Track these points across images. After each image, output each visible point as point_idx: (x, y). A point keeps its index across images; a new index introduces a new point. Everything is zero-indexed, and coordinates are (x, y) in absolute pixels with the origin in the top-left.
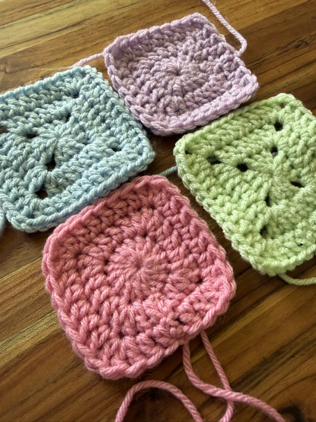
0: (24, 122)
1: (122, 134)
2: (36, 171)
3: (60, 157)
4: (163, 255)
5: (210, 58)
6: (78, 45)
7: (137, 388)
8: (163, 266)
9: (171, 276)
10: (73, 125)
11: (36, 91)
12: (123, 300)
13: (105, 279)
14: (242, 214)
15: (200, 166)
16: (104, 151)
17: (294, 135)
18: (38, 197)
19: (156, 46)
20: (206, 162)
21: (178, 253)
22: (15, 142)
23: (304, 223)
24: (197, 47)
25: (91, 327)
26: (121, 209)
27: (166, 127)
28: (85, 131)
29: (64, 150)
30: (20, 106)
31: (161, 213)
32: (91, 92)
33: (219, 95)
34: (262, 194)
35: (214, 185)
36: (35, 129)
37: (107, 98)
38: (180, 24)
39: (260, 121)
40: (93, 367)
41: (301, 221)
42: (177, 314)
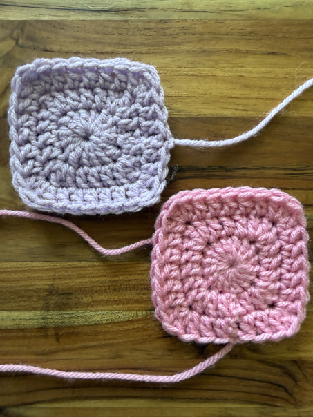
19: (84, 87)
27: (32, 201)
33: (116, 185)
38: (127, 70)
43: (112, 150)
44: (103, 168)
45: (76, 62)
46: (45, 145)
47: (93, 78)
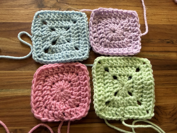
0: (53, 24)
1: (82, 44)
2: (48, 43)
3: (58, 42)
4: (71, 91)
5: (130, 31)
6: (87, 2)
7: (42, 124)
8: (69, 95)
9: (70, 99)
10: (68, 33)
11: (63, 14)
12: (52, 98)
13: (50, 89)
14: (103, 93)
15: (100, 70)
16: (72, 48)
17: (140, 76)
18: (44, 52)
19: (113, 17)
20: (104, 69)
21: (76, 94)
22: (47, 30)
23: (123, 108)
24: (127, 25)
25: (38, 100)
26: (67, 70)
27: (97, 50)
28: (70, 37)
29: (60, 40)
30: (55, 17)
31: (79, 78)
32: (80, 24)
33: (124, 47)
34: (115, 91)
35: (101, 78)
36: (55, 28)
37: (84, 29)
38: (127, 13)
39: (132, 64)
40: (33, 111)
41: (122, 107)
42: (64, 112)
43: (122, 36)
44: (120, 42)
45: (111, 9)
46: (100, 33)
47: (116, 14)
